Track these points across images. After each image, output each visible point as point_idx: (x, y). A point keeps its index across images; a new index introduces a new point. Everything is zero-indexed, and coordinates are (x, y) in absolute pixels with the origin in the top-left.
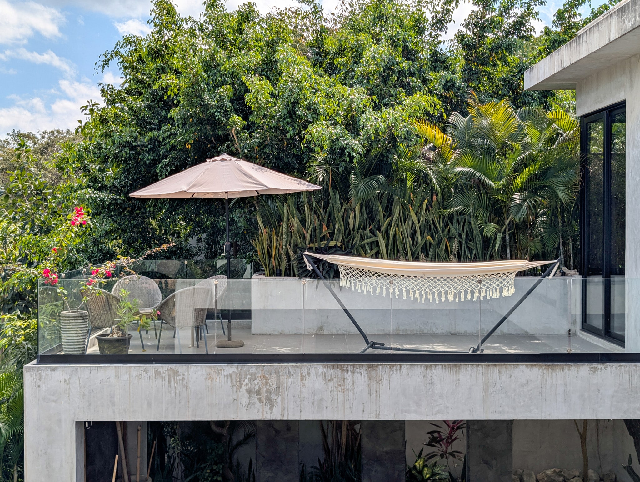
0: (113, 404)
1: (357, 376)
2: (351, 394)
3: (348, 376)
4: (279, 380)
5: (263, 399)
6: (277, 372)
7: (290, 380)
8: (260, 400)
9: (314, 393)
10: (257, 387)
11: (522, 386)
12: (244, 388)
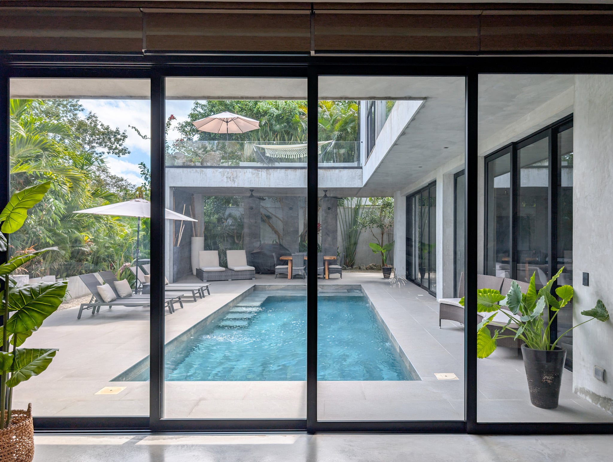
0: (182, 181)
1: (263, 173)
2: (261, 179)
4: (237, 174)
5: (232, 180)
6: (236, 171)
7: (240, 174)
8: (230, 180)
10: (229, 176)
12: (225, 176)
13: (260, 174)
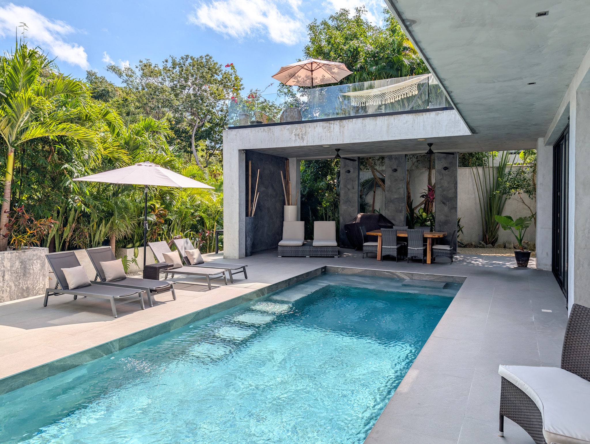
1: (335, 125)
2: (333, 133)
3: (332, 126)
4: (306, 129)
5: (300, 138)
6: (305, 126)
7: (310, 130)
9: (319, 134)
10: (298, 133)
11: (404, 124)
12: (293, 134)
13: (332, 127)
